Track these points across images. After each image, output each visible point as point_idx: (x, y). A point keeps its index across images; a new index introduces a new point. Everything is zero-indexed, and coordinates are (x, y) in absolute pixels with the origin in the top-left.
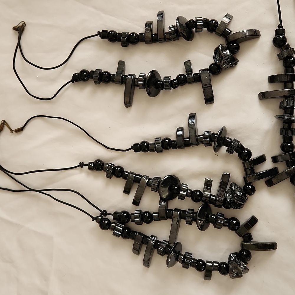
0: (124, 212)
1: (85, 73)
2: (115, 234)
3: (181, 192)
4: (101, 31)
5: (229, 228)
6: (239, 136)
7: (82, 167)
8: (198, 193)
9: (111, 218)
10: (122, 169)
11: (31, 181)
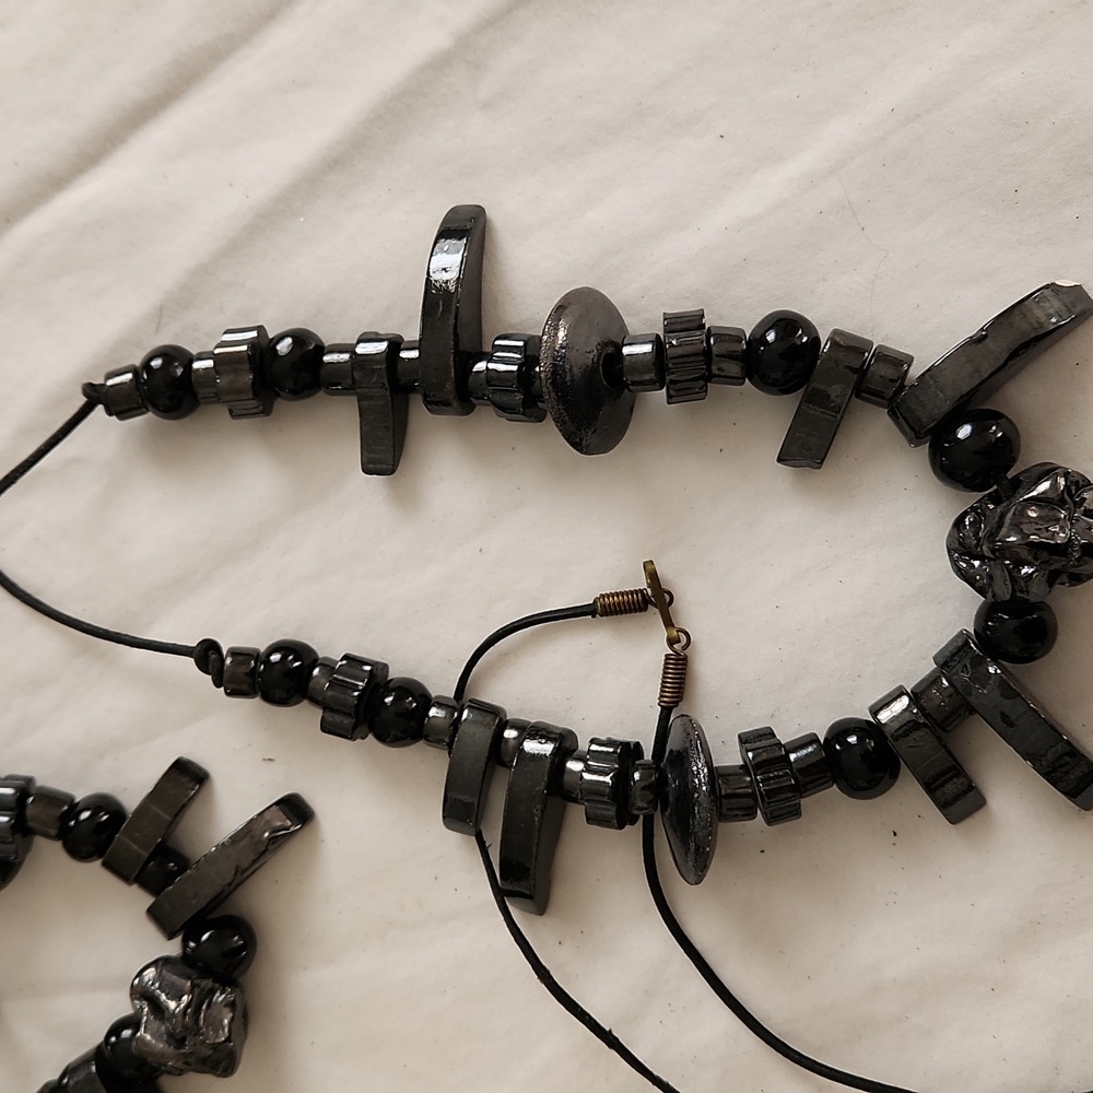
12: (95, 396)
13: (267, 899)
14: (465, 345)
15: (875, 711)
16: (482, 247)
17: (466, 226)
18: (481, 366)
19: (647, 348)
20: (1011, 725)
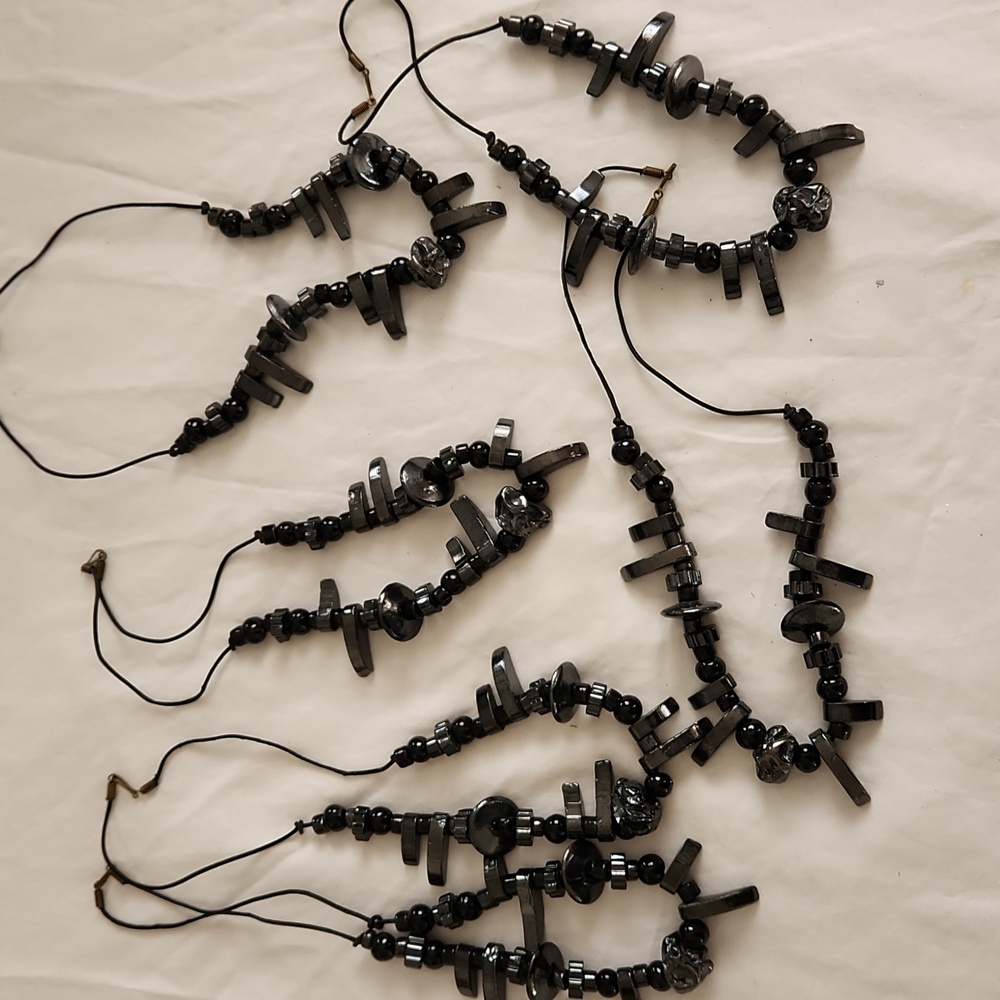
0: (417, 908)
1: (254, 626)
2: (409, 964)
3: (519, 831)
4: (260, 530)
5: (644, 881)
6: (607, 671)
7: (302, 832)
8: (556, 822)
9: (391, 928)
10: (385, 811)
11: (206, 891)
12: (503, 23)
13: (473, 238)
14: (645, 62)
15: (722, 244)
16: (668, 29)
17: (664, 21)
18: (646, 71)
19: (708, 87)
20: (761, 264)
